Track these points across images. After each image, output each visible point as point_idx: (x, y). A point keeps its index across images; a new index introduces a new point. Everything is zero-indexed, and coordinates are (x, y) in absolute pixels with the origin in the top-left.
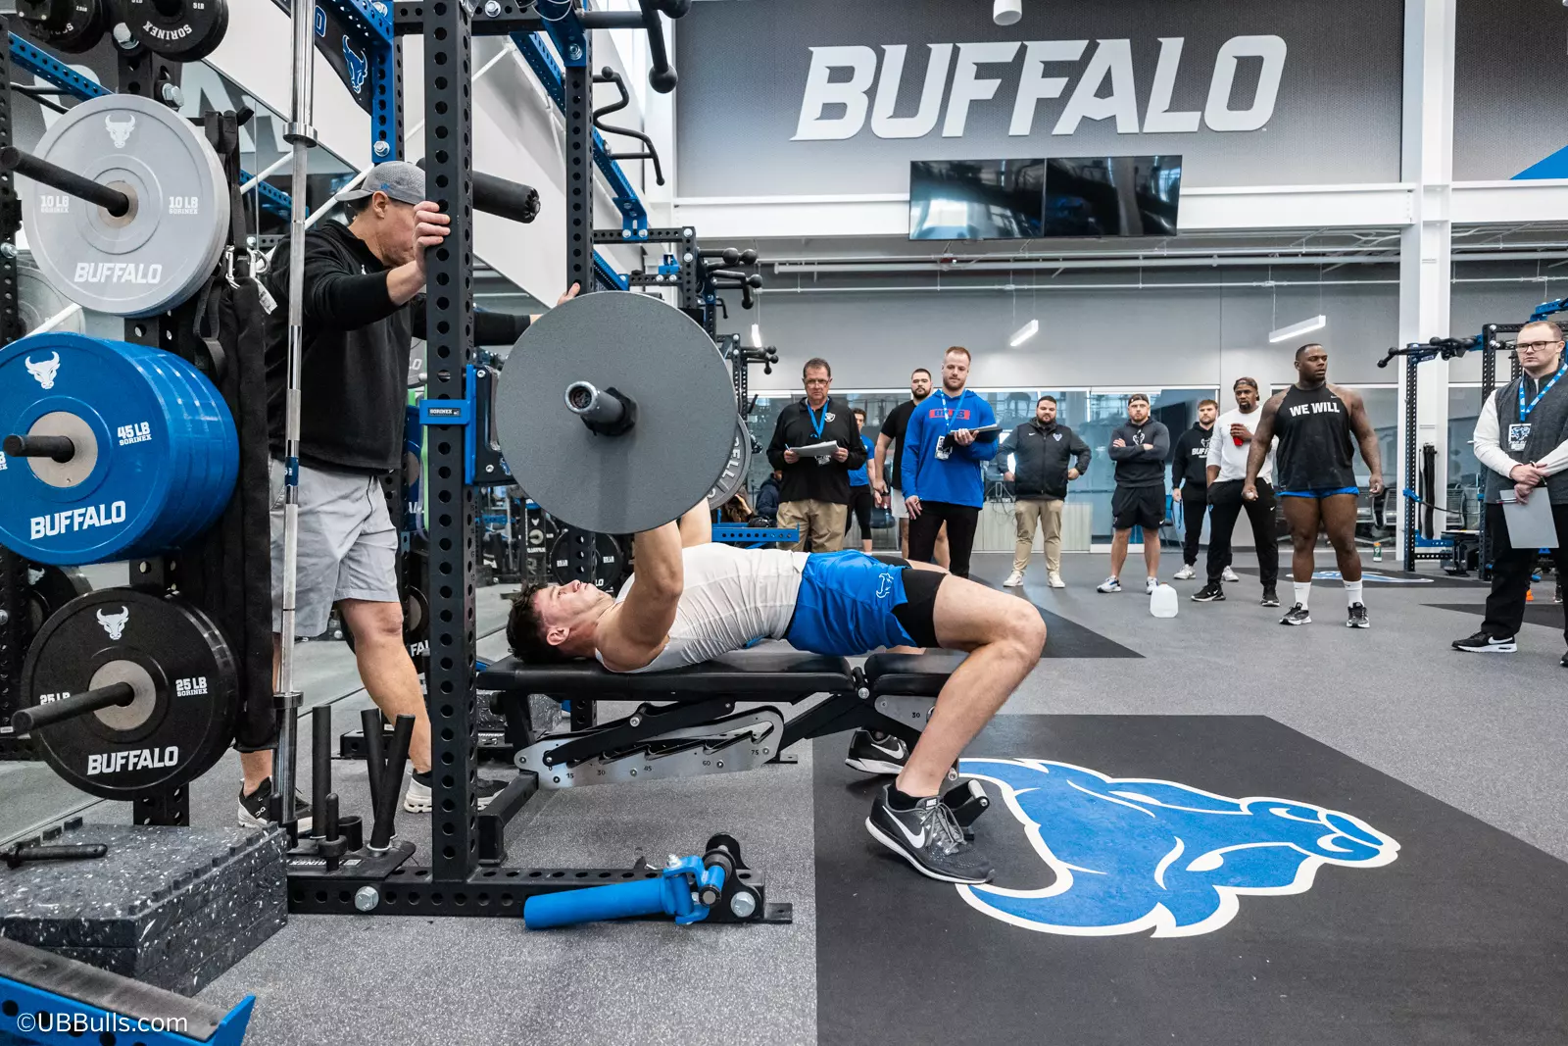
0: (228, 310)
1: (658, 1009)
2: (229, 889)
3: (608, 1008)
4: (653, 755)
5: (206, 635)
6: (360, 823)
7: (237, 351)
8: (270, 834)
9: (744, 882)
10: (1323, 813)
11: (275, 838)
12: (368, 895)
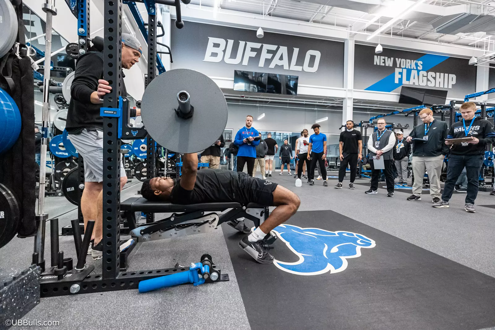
0: (17, 67)
1: (192, 318)
2: (12, 294)
3: (174, 321)
4: (177, 229)
5: (4, 193)
6: (72, 260)
7: (20, 83)
8: (33, 269)
9: (214, 269)
10: (355, 234)
11: (35, 271)
12: (76, 287)
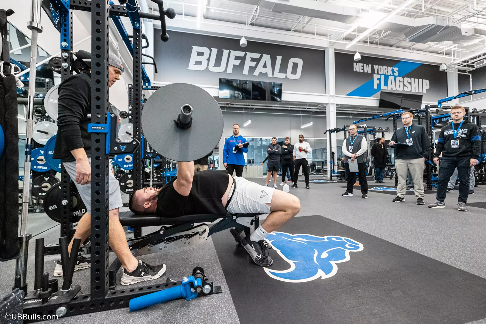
0: (1, 86)
4: (167, 242)
6: (57, 281)
7: (4, 101)
9: (206, 281)
10: (343, 238)
12: (62, 310)
